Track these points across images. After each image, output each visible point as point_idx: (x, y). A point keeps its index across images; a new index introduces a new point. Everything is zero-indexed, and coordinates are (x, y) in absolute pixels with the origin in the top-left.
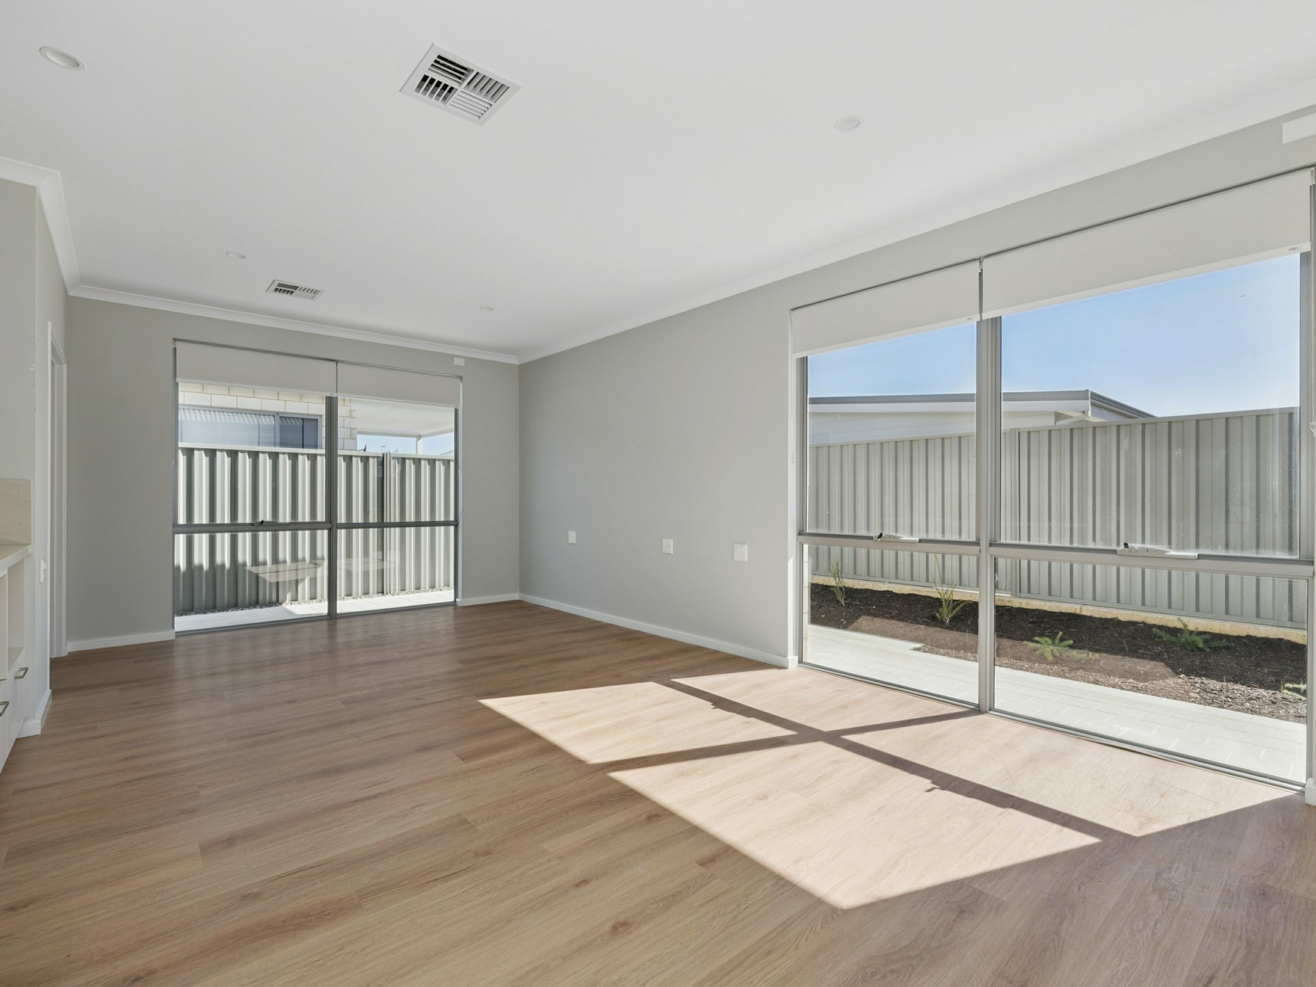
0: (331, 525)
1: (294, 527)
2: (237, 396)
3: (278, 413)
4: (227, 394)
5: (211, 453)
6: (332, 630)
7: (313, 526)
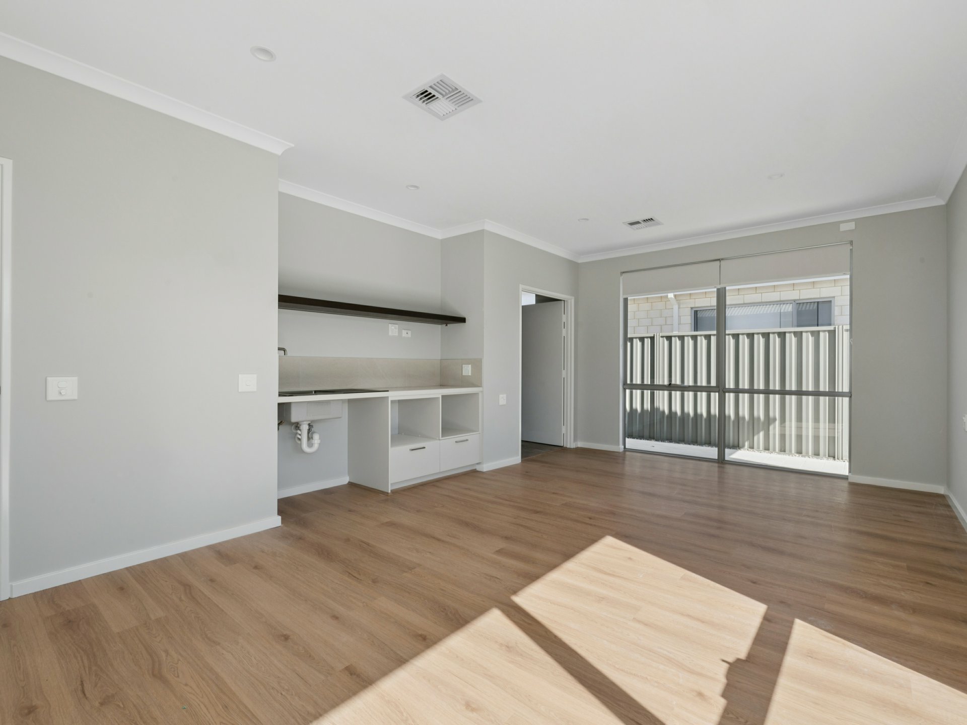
0: (721, 389)
1: (696, 389)
2: (761, 293)
3: (794, 301)
4: (754, 292)
5: (751, 336)
6: (721, 473)
7: (708, 389)
